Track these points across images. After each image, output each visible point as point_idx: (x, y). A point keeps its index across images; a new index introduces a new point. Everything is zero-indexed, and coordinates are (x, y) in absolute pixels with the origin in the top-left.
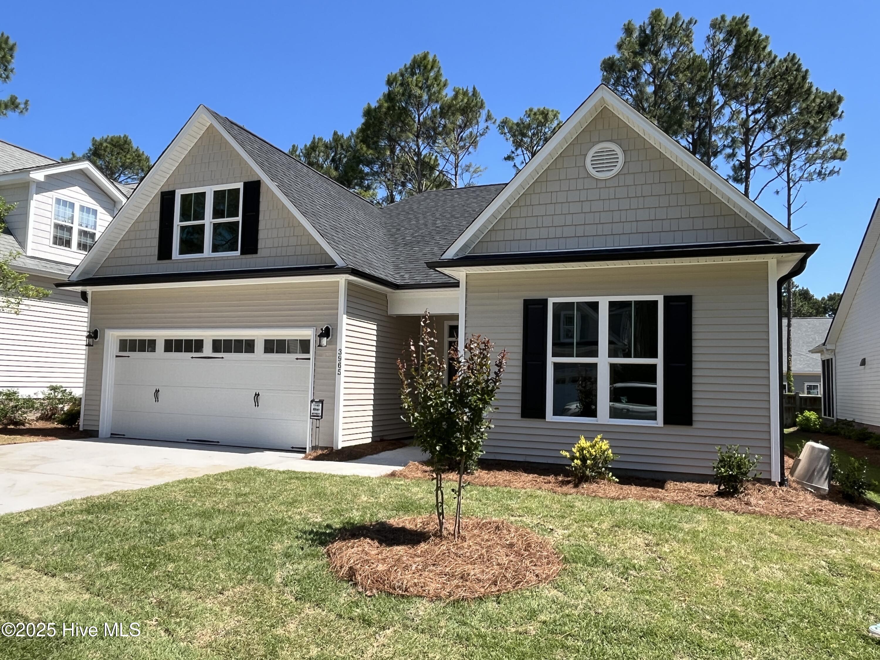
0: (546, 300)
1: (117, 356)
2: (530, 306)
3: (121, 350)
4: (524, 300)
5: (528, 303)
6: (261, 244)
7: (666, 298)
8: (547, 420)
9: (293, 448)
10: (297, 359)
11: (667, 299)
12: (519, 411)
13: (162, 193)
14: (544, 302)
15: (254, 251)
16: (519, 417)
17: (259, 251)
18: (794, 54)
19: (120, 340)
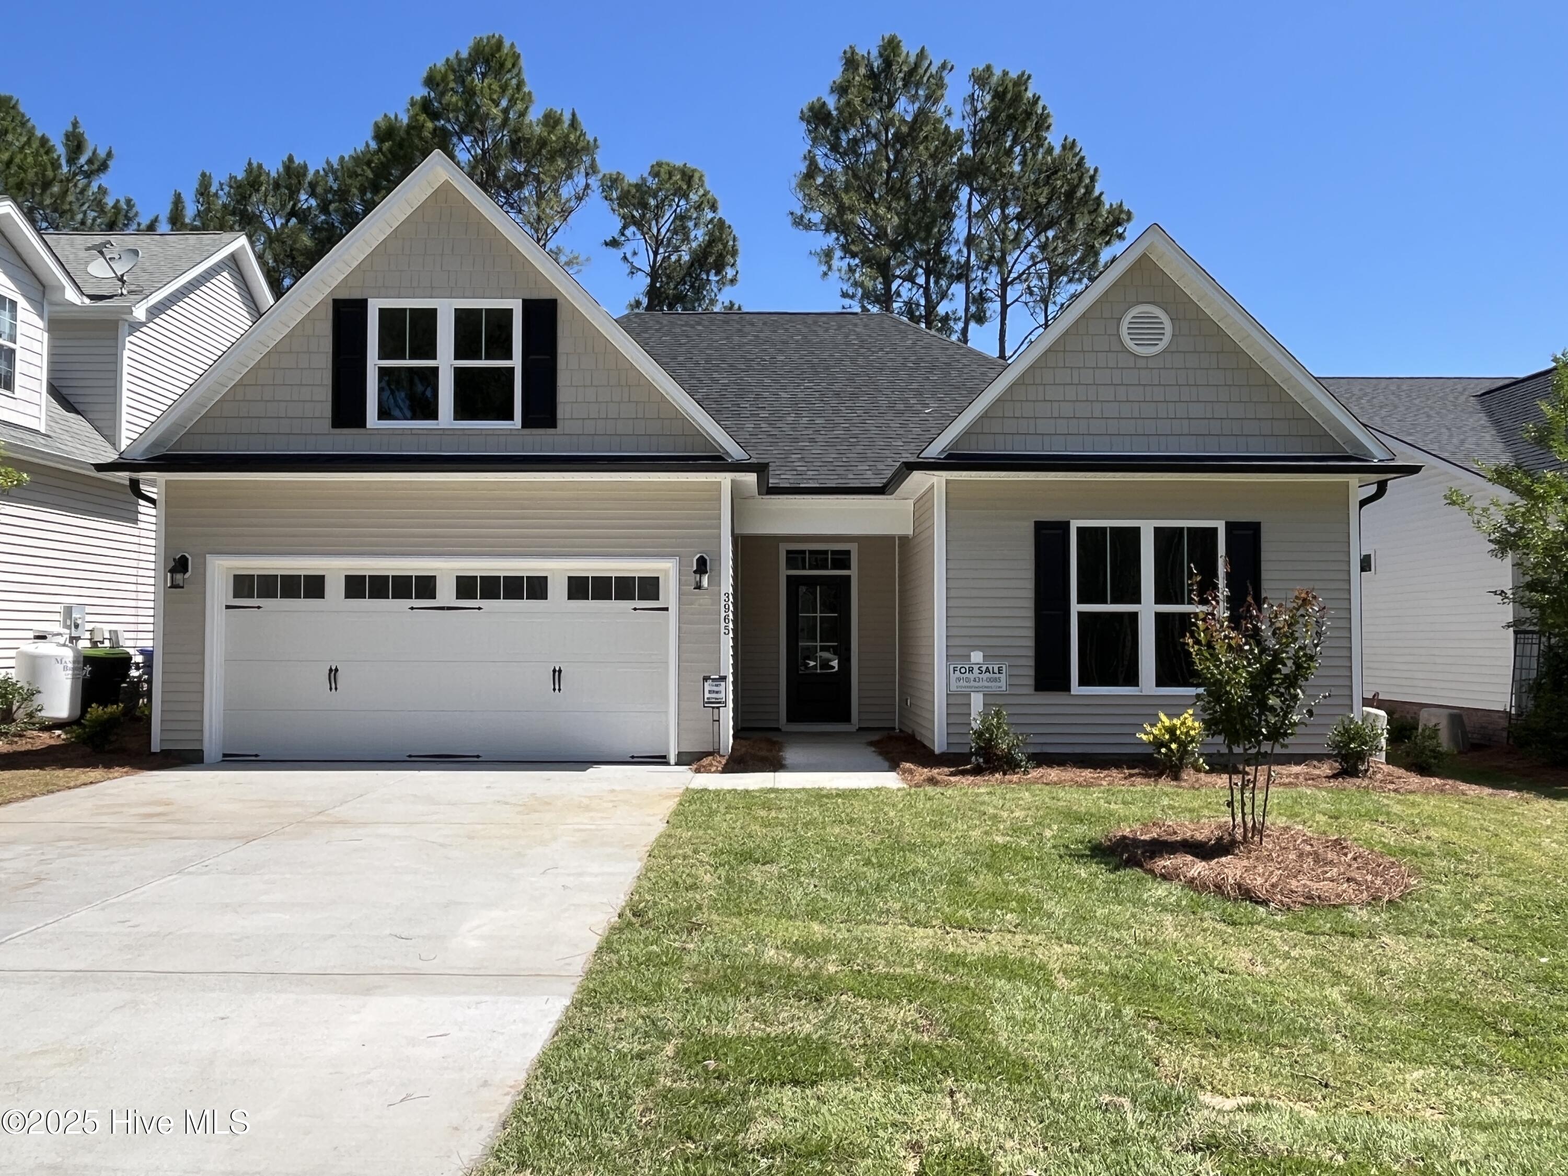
0: (1068, 523)
1: (228, 607)
2: (1044, 532)
3: (236, 595)
4: (1036, 522)
5: (1041, 528)
6: (561, 412)
7: (1228, 524)
8: (1072, 693)
9: (633, 757)
10: (635, 609)
11: (1230, 526)
12: (1031, 681)
13: (335, 301)
14: (1065, 526)
15: (551, 422)
16: (1031, 690)
17: (560, 423)
18: (1074, 140)
19: (236, 577)
